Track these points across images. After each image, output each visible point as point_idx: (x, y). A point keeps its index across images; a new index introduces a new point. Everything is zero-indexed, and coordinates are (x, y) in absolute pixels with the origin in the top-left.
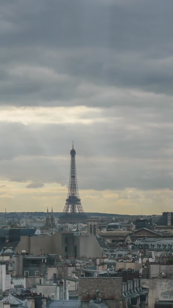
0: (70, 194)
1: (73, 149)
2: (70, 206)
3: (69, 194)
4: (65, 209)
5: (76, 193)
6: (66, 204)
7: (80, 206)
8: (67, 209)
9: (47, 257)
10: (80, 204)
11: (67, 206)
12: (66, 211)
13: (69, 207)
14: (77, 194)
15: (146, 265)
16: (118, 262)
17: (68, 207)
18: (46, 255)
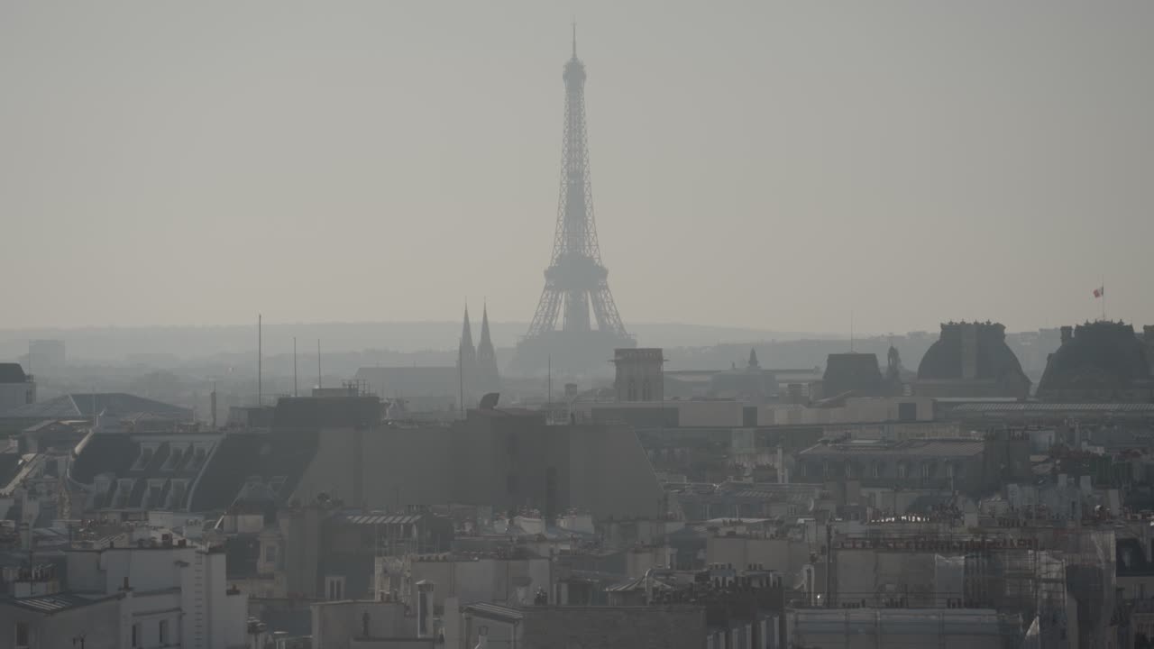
0: (562, 245)
1: (574, 58)
2: (562, 297)
3: (557, 248)
4: (543, 309)
5: (587, 243)
6: (546, 288)
7: (606, 295)
8: (551, 308)
9: (418, 517)
10: (606, 287)
11: (549, 296)
12: (546, 316)
13: (560, 302)
14: (590, 245)
15: (823, 551)
16: (717, 537)
17: (555, 302)
18: (415, 508)
